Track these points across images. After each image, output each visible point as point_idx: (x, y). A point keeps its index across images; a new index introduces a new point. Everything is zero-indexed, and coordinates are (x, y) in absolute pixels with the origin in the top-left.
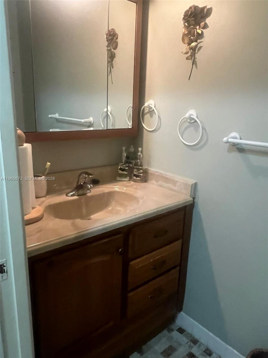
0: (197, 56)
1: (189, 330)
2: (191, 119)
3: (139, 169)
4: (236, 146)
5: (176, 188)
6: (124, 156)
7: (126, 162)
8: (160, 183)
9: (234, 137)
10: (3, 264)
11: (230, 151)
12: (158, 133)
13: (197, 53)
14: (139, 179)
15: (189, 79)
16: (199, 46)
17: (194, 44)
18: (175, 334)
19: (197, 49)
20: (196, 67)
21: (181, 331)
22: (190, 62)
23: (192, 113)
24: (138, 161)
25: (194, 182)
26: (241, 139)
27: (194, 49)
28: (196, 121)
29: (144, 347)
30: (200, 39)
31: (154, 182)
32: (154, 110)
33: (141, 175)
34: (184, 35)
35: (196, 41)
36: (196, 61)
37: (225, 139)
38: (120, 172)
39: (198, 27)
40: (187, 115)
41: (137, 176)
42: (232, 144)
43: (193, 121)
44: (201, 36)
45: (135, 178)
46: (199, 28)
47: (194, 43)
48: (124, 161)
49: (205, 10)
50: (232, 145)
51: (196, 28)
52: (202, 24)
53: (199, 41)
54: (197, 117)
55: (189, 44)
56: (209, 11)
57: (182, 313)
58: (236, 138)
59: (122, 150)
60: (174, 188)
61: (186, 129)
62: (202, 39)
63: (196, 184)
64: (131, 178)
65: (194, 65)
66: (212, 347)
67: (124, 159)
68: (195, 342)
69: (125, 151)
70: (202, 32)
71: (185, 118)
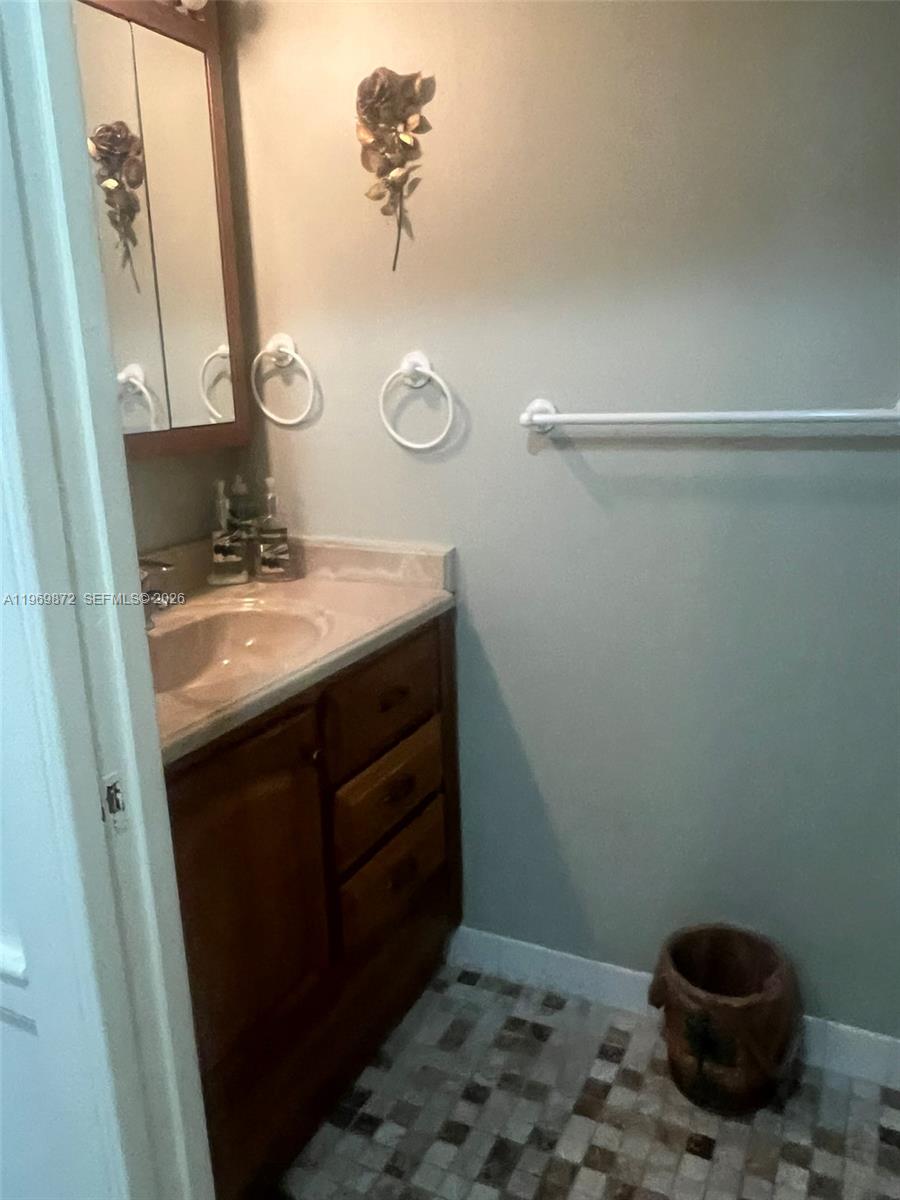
0: (408, 204)
1: (488, 968)
2: (416, 375)
3: (273, 543)
4: (549, 434)
5: (399, 575)
6: (224, 507)
7: (232, 527)
8: (347, 571)
9: (540, 410)
10: (115, 784)
11: (533, 449)
12: (317, 427)
13: (406, 197)
14: (281, 570)
15: (394, 268)
16: (413, 176)
17: (396, 173)
18: (458, 992)
19: (406, 187)
20: (411, 235)
21: (469, 978)
22: (393, 220)
23: (417, 360)
24: (270, 517)
25: (449, 548)
26: (558, 412)
27: (396, 187)
28: (430, 380)
29: (388, 1047)
30: (412, 159)
31: (325, 572)
32: (294, 360)
33: (286, 557)
34: (366, 148)
35: (402, 165)
36: (406, 218)
37: (524, 418)
38: (219, 558)
39: (400, 128)
40: (405, 367)
41: (272, 563)
42: (537, 429)
43: (421, 382)
44: (411, 151)
45: (266, 569)
46: (405, 129)
47: (397, 169)
48: (224, 523)
49: (418, 82)
50: (538, 433)
51: (395, 131)
52: (413, 120)
53: (409, 164)
54: (432, 369)
55: (383, 172)
56: (429, 87)
57: (463, 928)
58: (545, 412)
59: (216, 492)
60: (391, 576)
61: (402, 405)
62: (416, 158)
63: (453, 554)
64: (253, 575)
65: (403, 231)
66: (561, 987)
67: (224, 519)
68: (514, 991)
69: (225, 492)
70: (416, 141)
71: (398, 375)
